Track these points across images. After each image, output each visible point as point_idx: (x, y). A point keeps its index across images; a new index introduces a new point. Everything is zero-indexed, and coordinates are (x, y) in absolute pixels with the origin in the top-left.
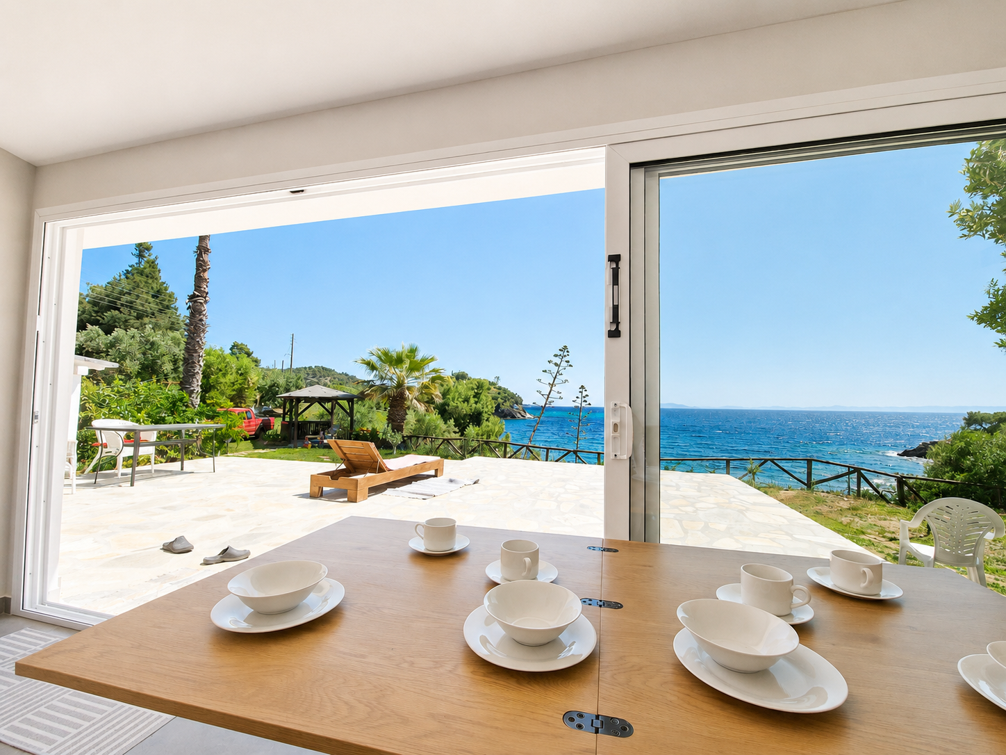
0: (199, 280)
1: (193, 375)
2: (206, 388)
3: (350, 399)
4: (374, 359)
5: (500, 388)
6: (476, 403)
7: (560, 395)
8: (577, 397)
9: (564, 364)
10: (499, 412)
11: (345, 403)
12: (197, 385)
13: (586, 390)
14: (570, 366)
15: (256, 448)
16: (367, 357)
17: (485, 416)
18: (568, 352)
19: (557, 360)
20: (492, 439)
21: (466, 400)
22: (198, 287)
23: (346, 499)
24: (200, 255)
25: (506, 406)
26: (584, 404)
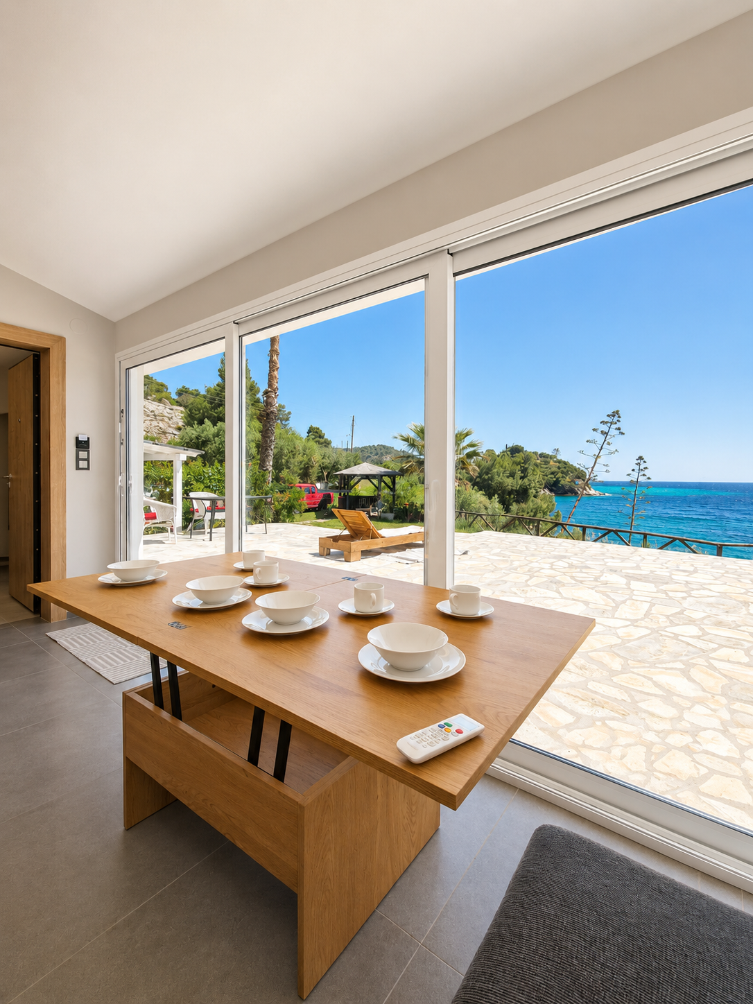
0: (271, 378)
1: (267, 456)
2: (278, 467)
3: (392, 476)
4: (412, 435)
5: (559, 462)
6: (522, 478)
7: (607, 468)
8: (633, 470)
9: (613, 432)
10: (555, 487)
11: (387, 480)
12: (270, 464)
13: (645, 462)
14: (623, 434)
15: (318, 518)
16: (405, 434)
17: (532, 491)
18: (619, 417)
19: (605, 428)
20: (539, 516)
21: (512, 475)
22: (270, 385)
23: (343, 559)
24: (272, 357)
25: (566, 481)
26: (641, 479)
